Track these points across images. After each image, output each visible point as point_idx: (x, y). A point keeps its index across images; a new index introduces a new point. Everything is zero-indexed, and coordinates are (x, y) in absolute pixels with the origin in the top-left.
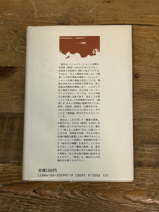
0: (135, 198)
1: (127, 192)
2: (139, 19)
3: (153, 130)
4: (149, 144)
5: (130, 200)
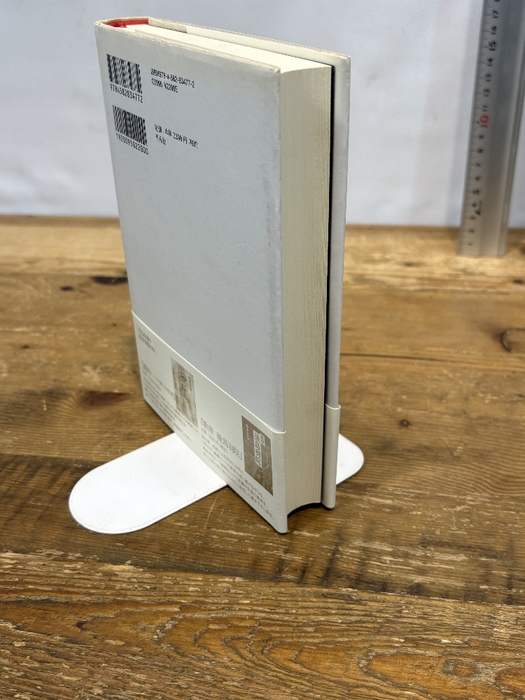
3: (454, 519)
4: (442, 546)
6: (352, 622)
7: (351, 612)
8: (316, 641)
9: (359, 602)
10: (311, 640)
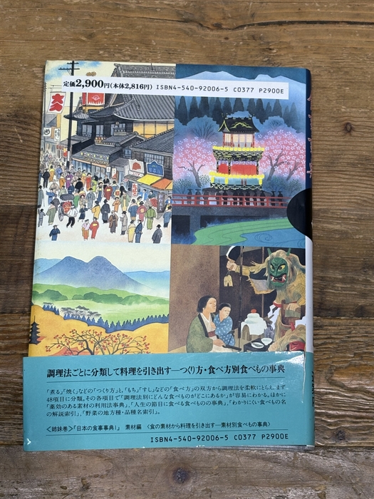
0: (354, 382)
1: (335, 370)
2: (350, 12)
5: (343, 386)
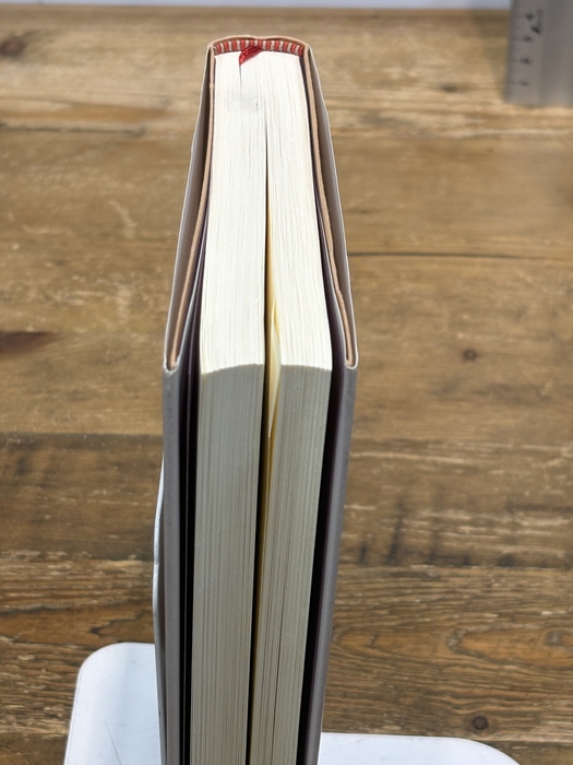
6: (433, 601)
7: (430, 590)
8: (393, 623)
9: (437, 579)
10: (386, 624)
